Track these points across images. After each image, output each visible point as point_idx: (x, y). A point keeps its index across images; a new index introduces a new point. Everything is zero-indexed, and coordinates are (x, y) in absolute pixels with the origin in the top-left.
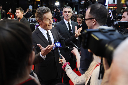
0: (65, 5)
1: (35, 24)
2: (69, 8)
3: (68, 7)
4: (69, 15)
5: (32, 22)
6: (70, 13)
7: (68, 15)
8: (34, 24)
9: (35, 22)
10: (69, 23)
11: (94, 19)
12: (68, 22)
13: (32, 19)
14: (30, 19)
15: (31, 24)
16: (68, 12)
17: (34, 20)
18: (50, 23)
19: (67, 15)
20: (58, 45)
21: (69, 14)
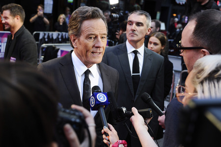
0: (136, 5)
1: (57, 48)
2: (142, 14)
3: (138, 12)
4: (136, 32)
5: (51, 40)
6: (141, 28)
7: (133, 31)
8: (54, 48)
9: (57, 41)
10: (135, 52)
11: (204, 50)
12: (134, 49)
13: (51, 33)
14: (45, 34)
15: (48, 47)
16: (134, 25)
17: (55, 37)
18: (96, 45)
19: (131, 32)
20: (101, 99)
21: (138, 28)
